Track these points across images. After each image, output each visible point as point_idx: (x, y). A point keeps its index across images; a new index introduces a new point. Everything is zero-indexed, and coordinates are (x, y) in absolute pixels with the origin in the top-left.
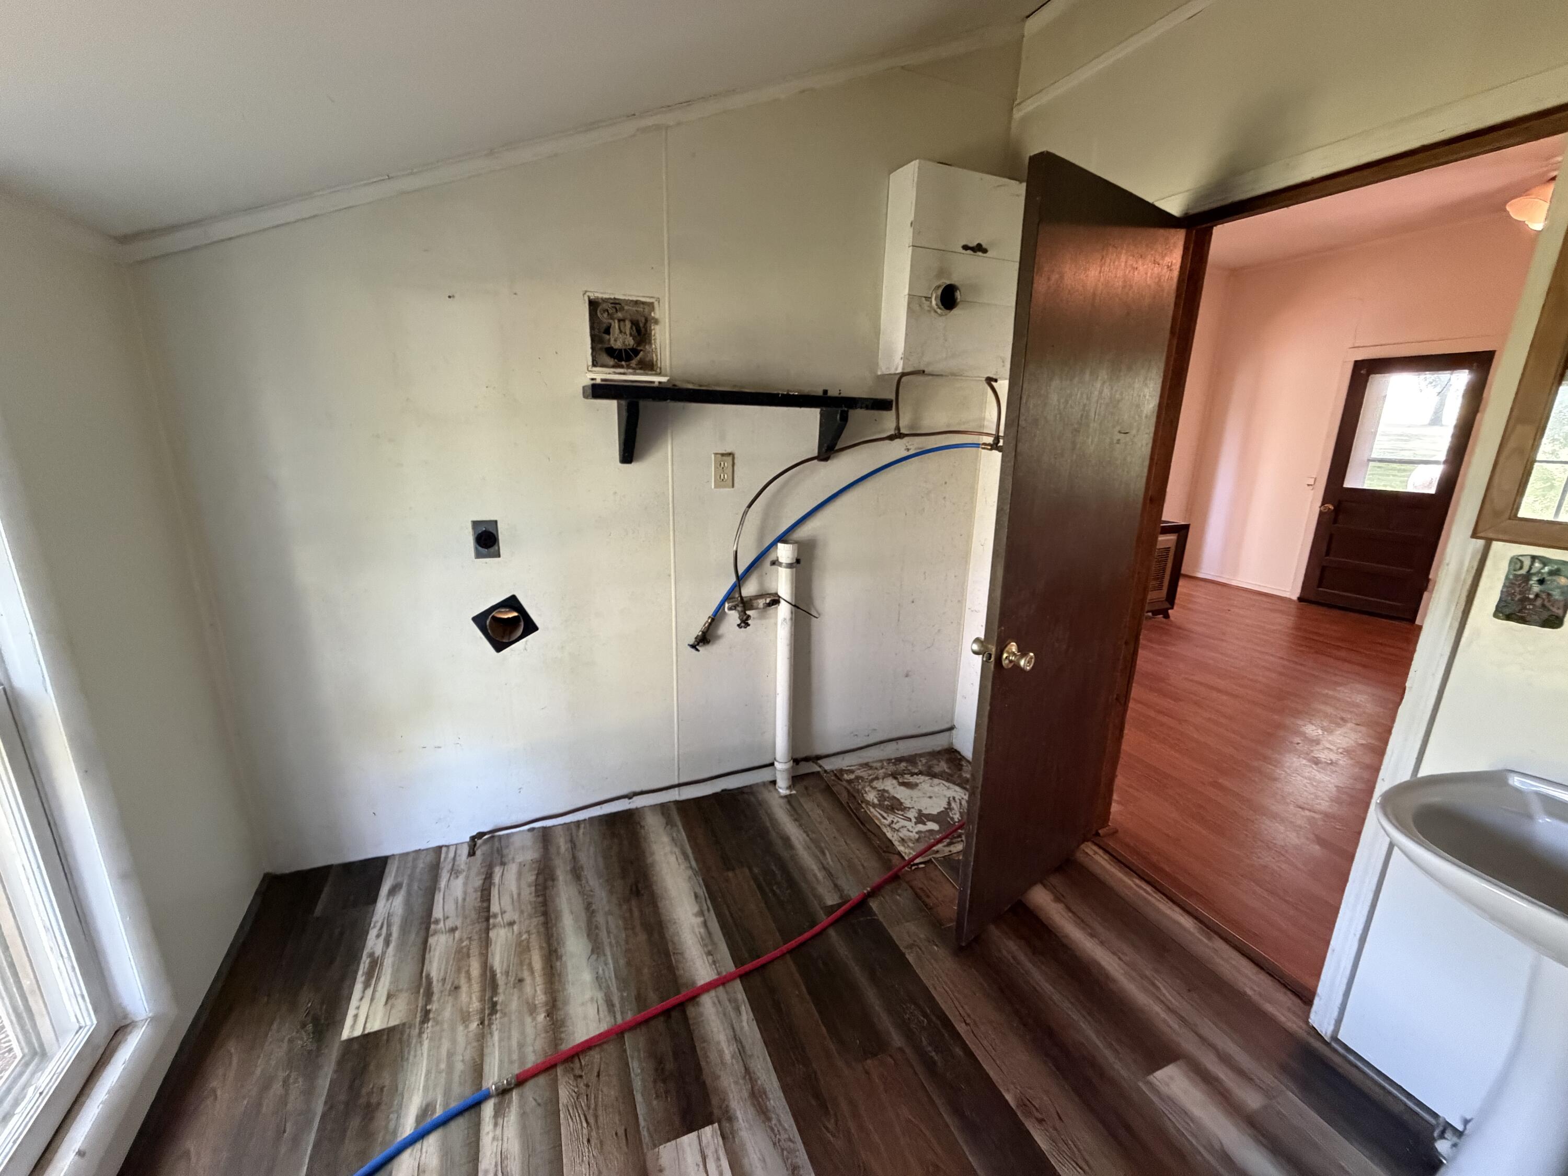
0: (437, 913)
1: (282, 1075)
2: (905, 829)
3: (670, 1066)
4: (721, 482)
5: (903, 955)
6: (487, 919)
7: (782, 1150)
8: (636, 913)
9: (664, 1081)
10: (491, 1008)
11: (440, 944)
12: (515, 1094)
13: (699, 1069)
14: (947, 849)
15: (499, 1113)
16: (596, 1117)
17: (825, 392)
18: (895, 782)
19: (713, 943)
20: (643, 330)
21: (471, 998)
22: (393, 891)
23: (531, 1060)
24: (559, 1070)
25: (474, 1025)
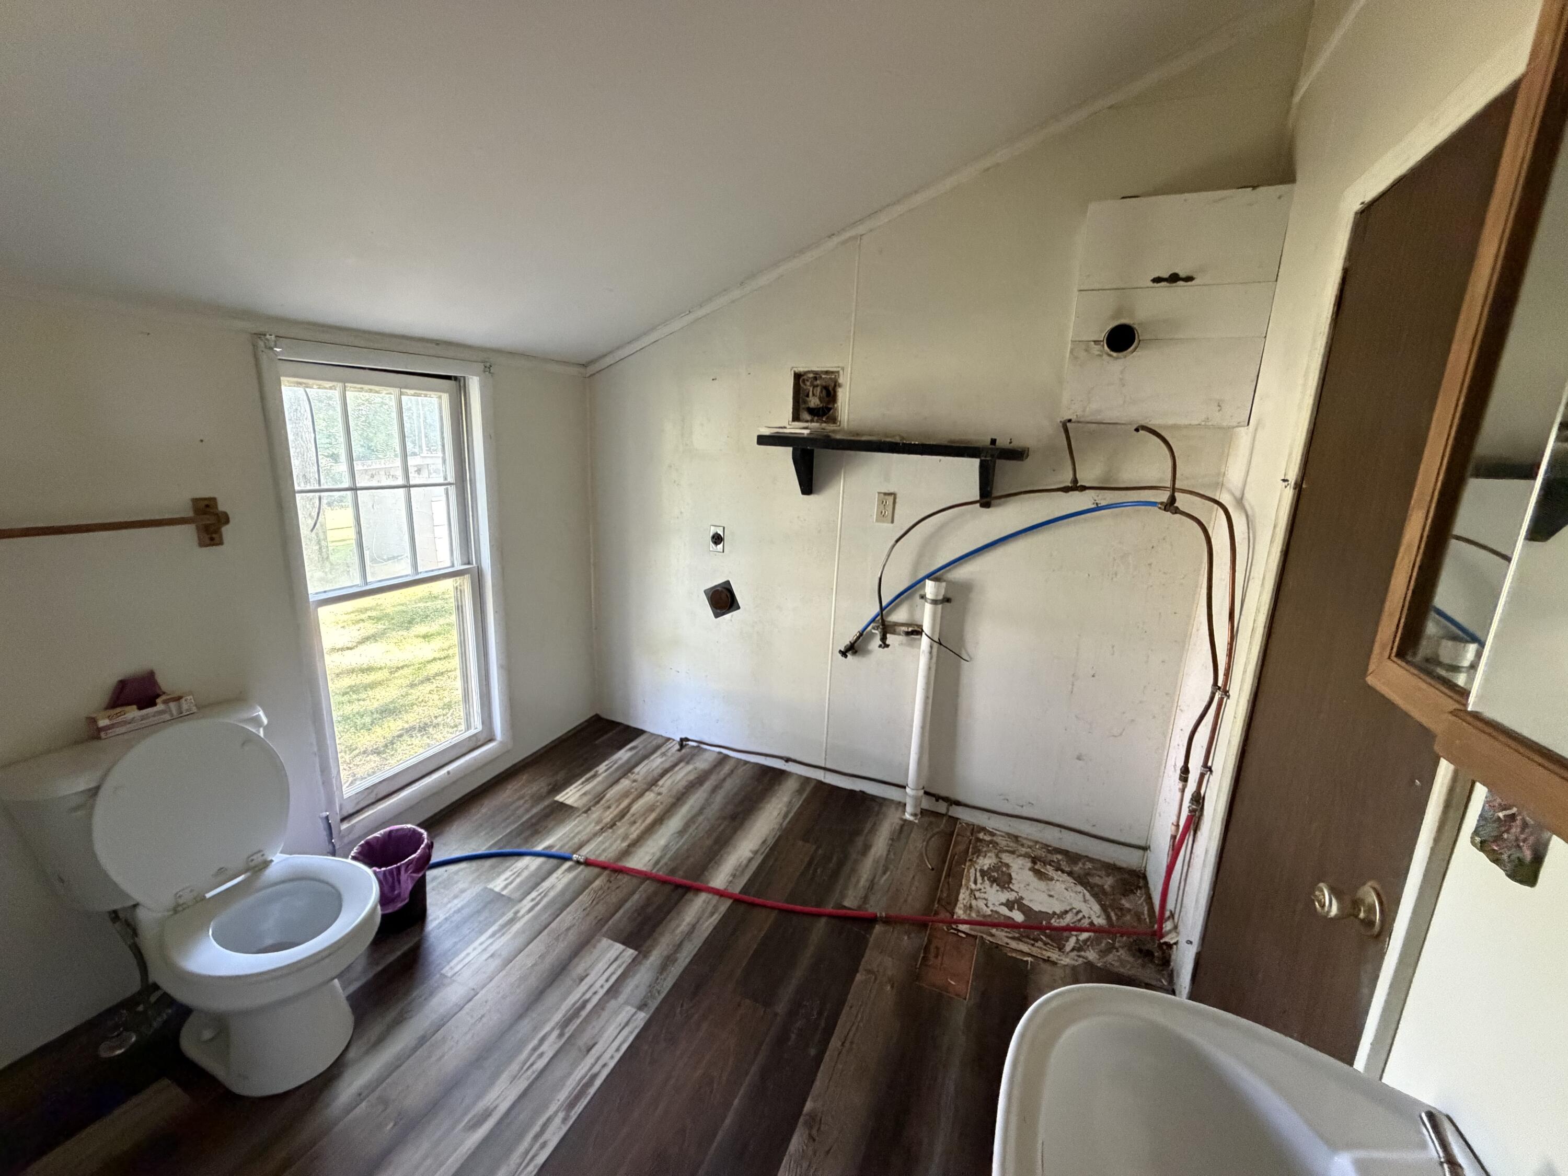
0: (637, 770)
1: (527, 798)
2: (985, 902)
3: (650, 910)
4: (881, 516)
5: (857, 971)
6: (653, 785)
7: (650, 991)
8: (722, 827)
9: (639, 914)
10: (612, 825)
11: (625, 783)
12: (582, 867)
13: (660, 922)
14: (1007, 940)
15: (570, 869)
16: (597, 903)
17: (993, 441)
18: (1029, 865)
19: (743, 872)
20: (832, 392)
21: (608, 816)
22: (631, 749)
23: (602, 858)
24: (607, 872)
25: (598, 828)
